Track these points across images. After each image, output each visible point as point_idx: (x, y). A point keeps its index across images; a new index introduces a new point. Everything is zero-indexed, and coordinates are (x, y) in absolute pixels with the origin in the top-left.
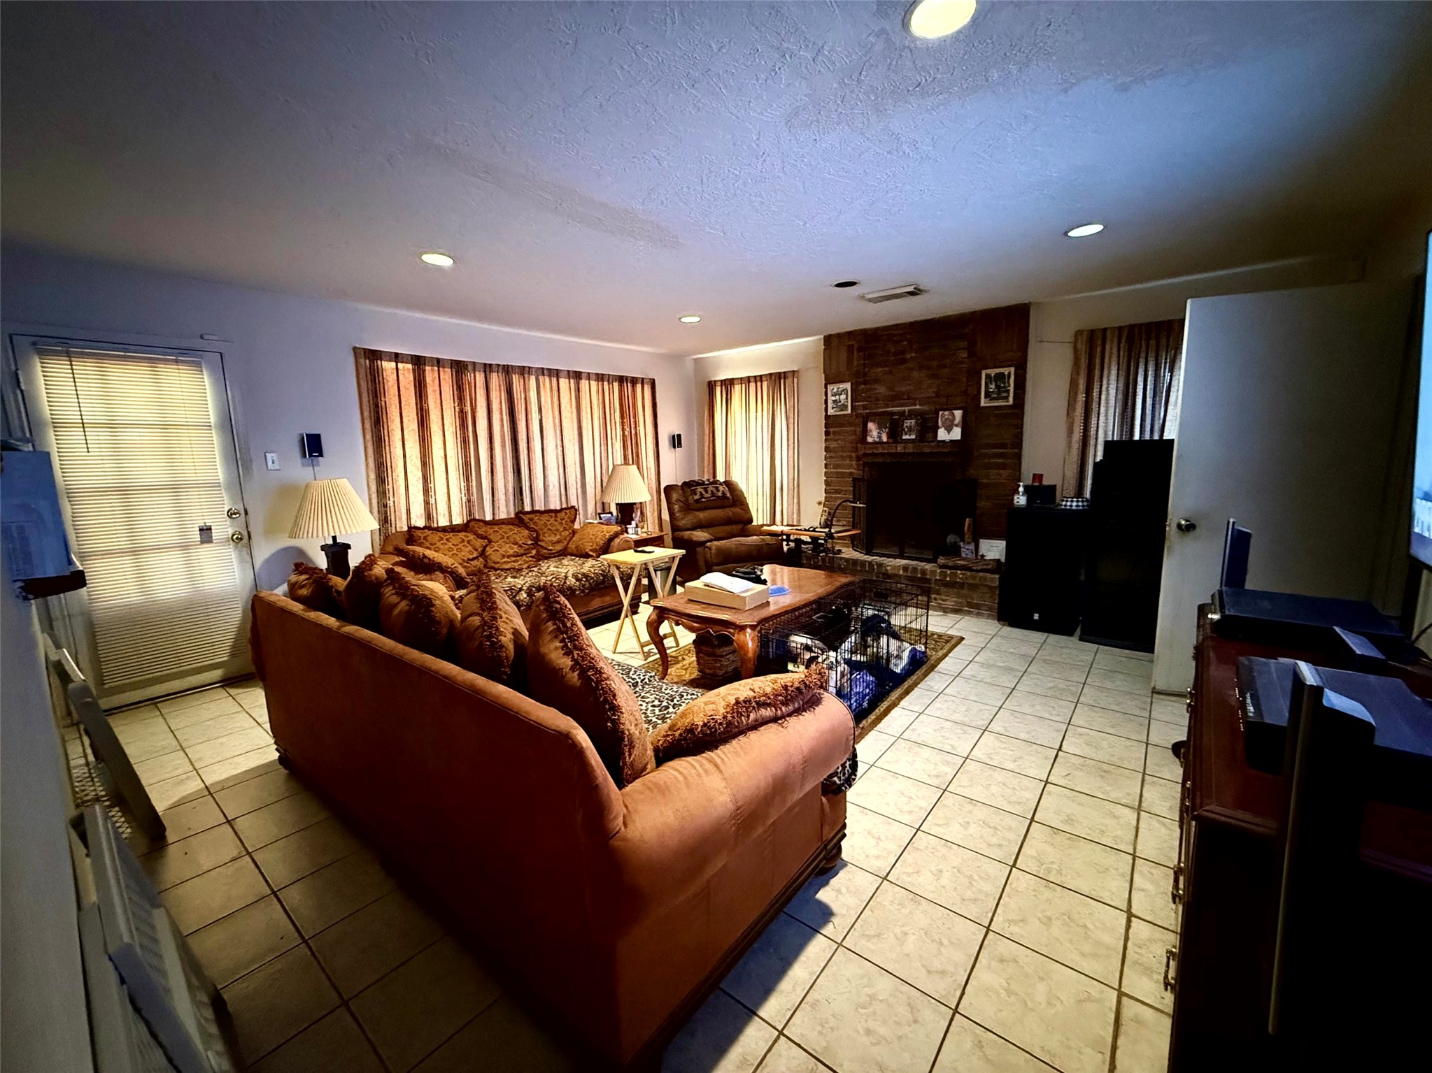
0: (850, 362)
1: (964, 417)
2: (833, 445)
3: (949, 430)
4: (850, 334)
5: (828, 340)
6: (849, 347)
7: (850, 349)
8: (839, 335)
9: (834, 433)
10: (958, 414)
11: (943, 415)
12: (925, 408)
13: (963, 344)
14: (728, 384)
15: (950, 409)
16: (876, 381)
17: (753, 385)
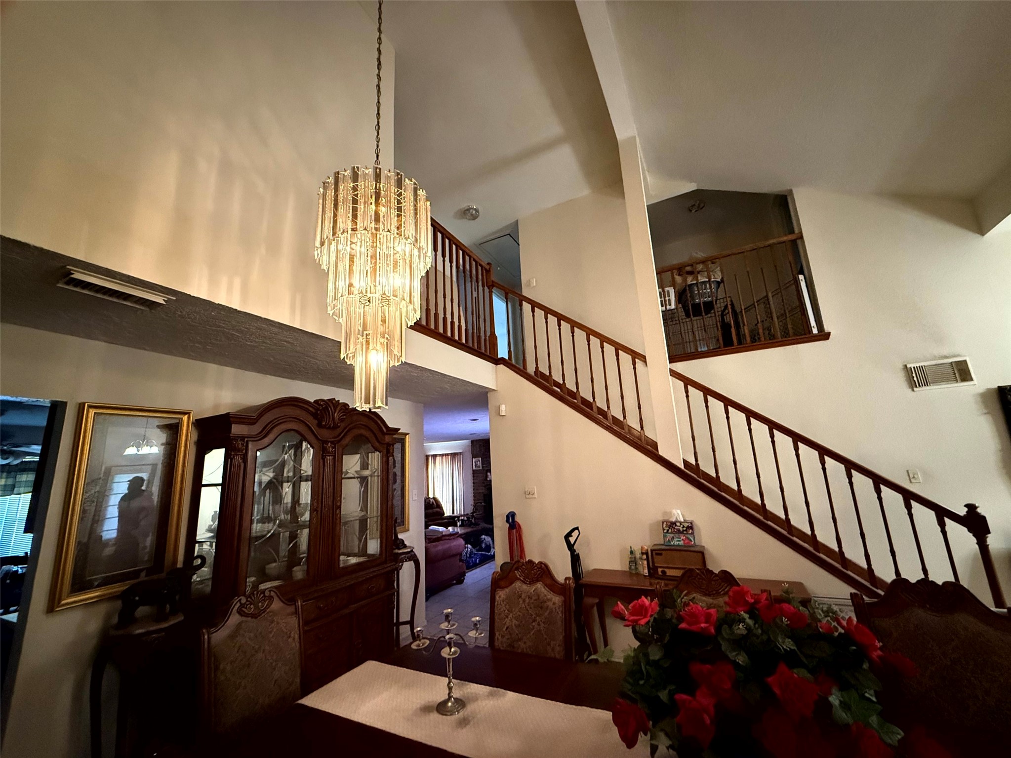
0: (481, 450)
2: (476, 481)
4: (481, 440)
5: (473, 442)
6: (480, 445)
8: (477, 441)
9: (476, 476)
14: (435, 456)
17: (444, 457)
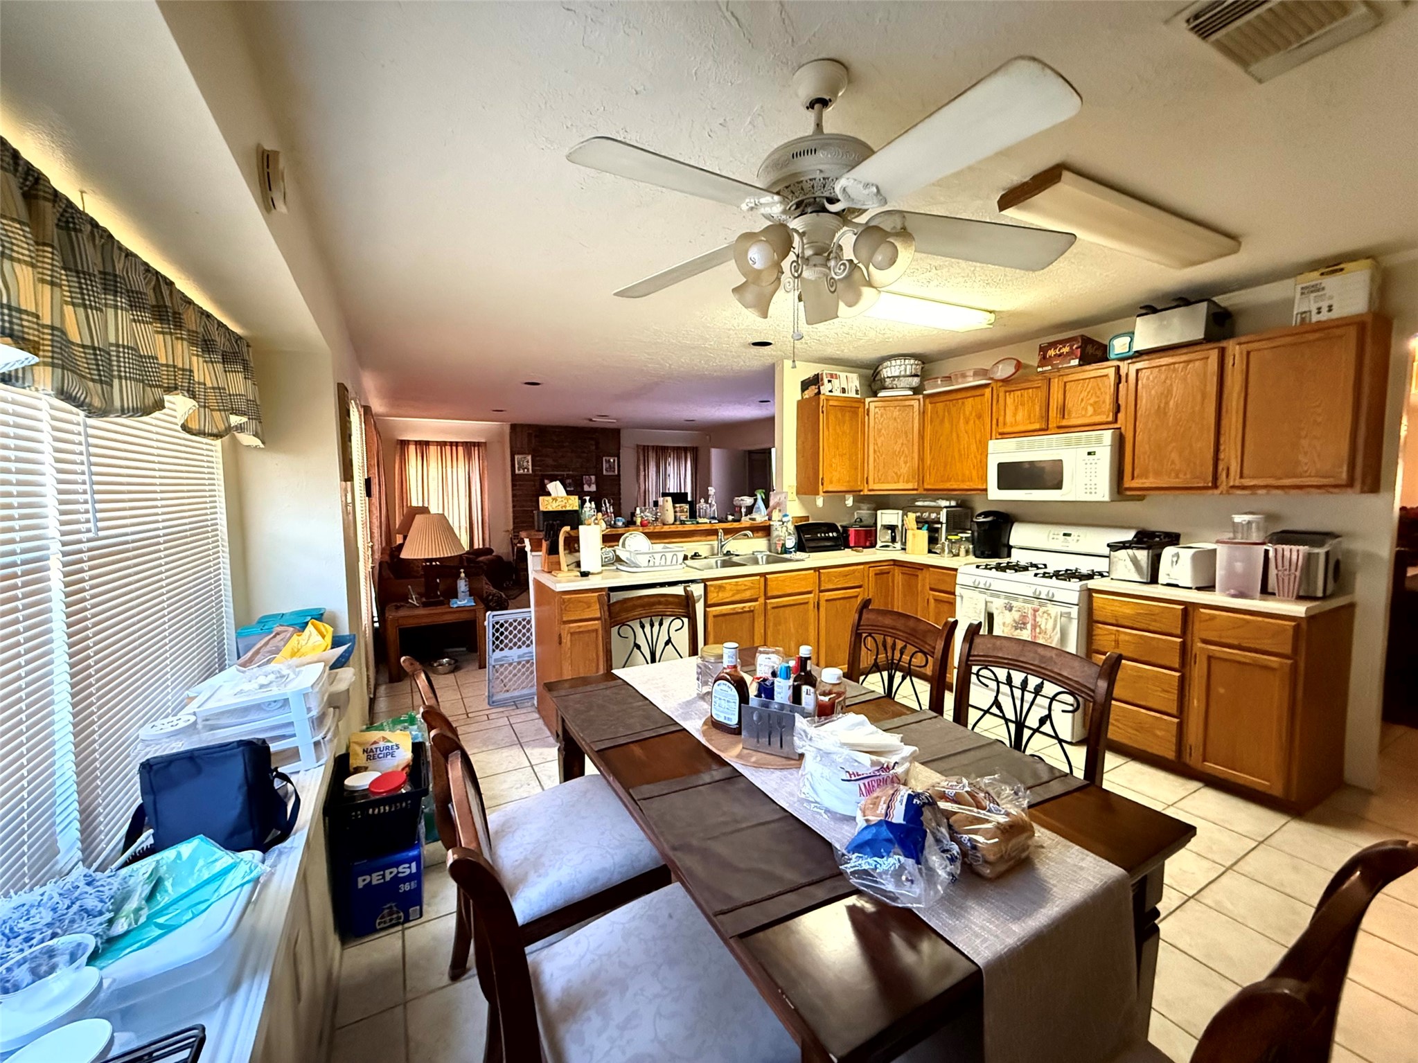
0: (529, 441)
1: (596, 479)
2: (519, 493)
3: (590, 486)
4: (529, 426)
5: (514, 427)
6: (529, 433)
7: (529, 435)
8: (522, 426)
9: (520, 485)
10: (593, 478)
11: (586, 478)
12: (575, 473)
13: (593, 442)
14: (423, 445)
15: (589, 475)
16: (547, 456)
17: (448, 448)
